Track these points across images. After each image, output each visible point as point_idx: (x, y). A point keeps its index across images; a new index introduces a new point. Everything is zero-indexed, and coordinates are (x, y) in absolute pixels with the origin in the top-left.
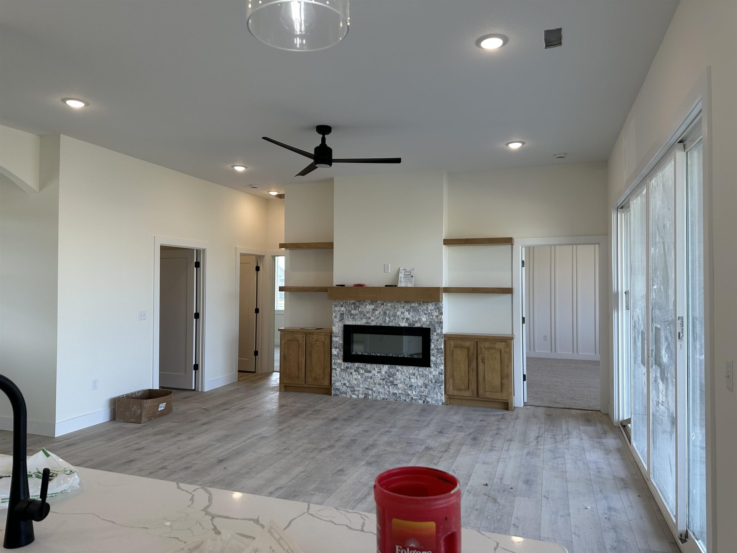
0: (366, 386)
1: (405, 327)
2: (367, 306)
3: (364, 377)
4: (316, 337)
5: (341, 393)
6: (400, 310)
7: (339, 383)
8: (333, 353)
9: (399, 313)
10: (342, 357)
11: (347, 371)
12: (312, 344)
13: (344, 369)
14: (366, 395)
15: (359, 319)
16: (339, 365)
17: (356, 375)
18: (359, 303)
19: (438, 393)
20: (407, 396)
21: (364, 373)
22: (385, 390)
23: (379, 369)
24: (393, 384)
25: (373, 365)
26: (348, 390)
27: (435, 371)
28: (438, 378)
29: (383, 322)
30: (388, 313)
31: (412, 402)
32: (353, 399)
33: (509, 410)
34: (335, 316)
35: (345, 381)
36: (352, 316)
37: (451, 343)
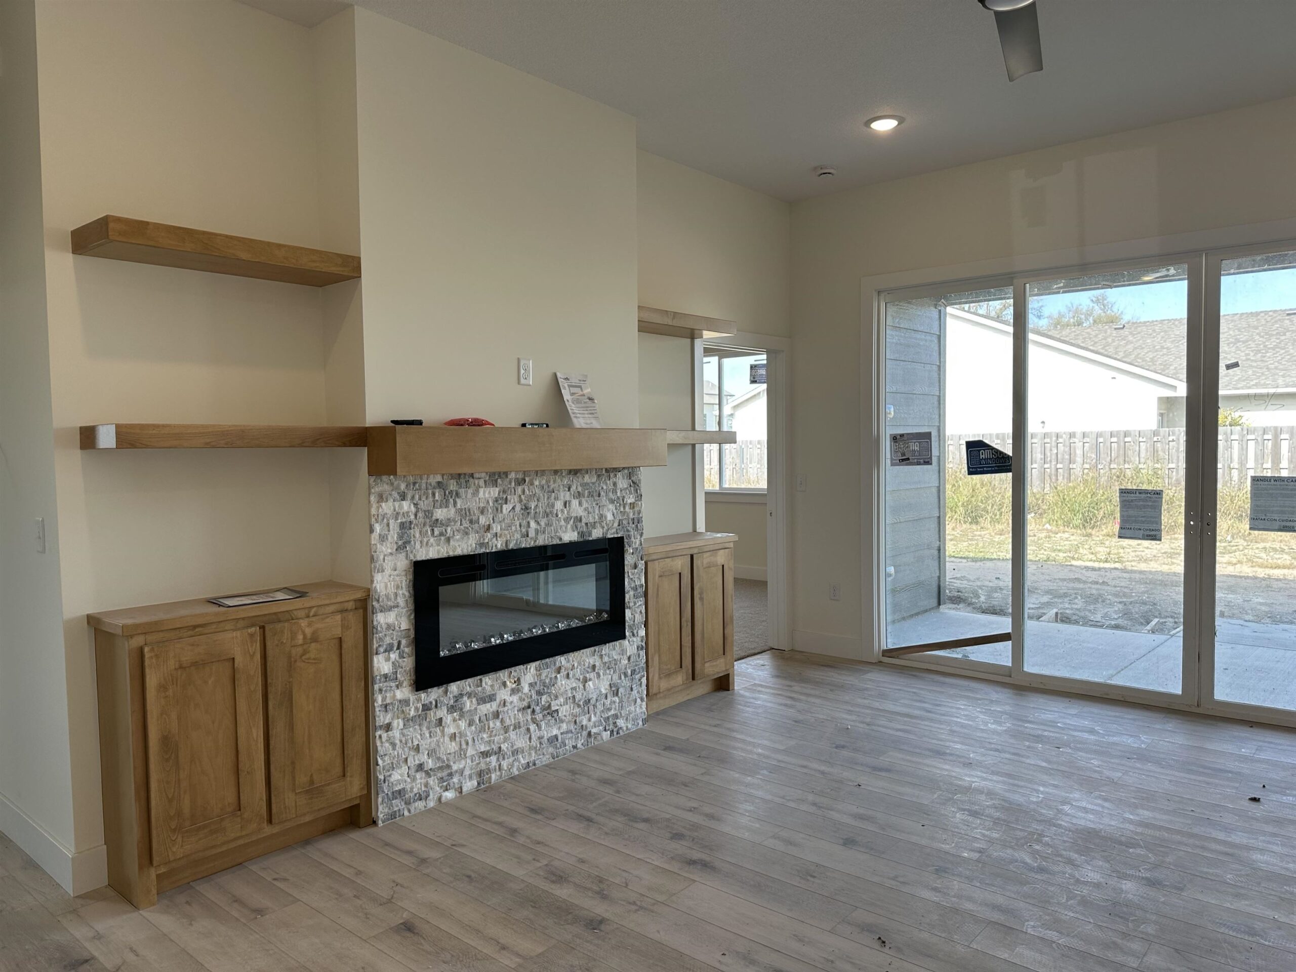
0: (483, 748)
1: (571, 544)
2: (481, 491)
3: (478, 722)
4: (310, 625)
5: (408, 803)
6: (560, 495)
7: (403, 768)
8: (376, 673)
9: (559, 505)
10: (410, 676)
11: (424, 721)
12: (293, 659)
13: (415, 716)
14: (484, 776)
15: (458, 537)
16: (397, 709)
17: (452, 723)
18: (457, 482)
19: (636, 699)
20: (578, 733)
21: (476, 709)
22: (530, 738)
23: (515, 682)
24: (548, 713)
25: (501, 675)
26: (432, 781)
27: (631, 645)
28: (637, 661)
29: (523, 536)
30: (533, 508)
31: (589, 744)
32: (448, 804)
33: (731, 689)
34: (383, 533)
35: (421, 755)
36: (436, 527)
37: (656, 568)
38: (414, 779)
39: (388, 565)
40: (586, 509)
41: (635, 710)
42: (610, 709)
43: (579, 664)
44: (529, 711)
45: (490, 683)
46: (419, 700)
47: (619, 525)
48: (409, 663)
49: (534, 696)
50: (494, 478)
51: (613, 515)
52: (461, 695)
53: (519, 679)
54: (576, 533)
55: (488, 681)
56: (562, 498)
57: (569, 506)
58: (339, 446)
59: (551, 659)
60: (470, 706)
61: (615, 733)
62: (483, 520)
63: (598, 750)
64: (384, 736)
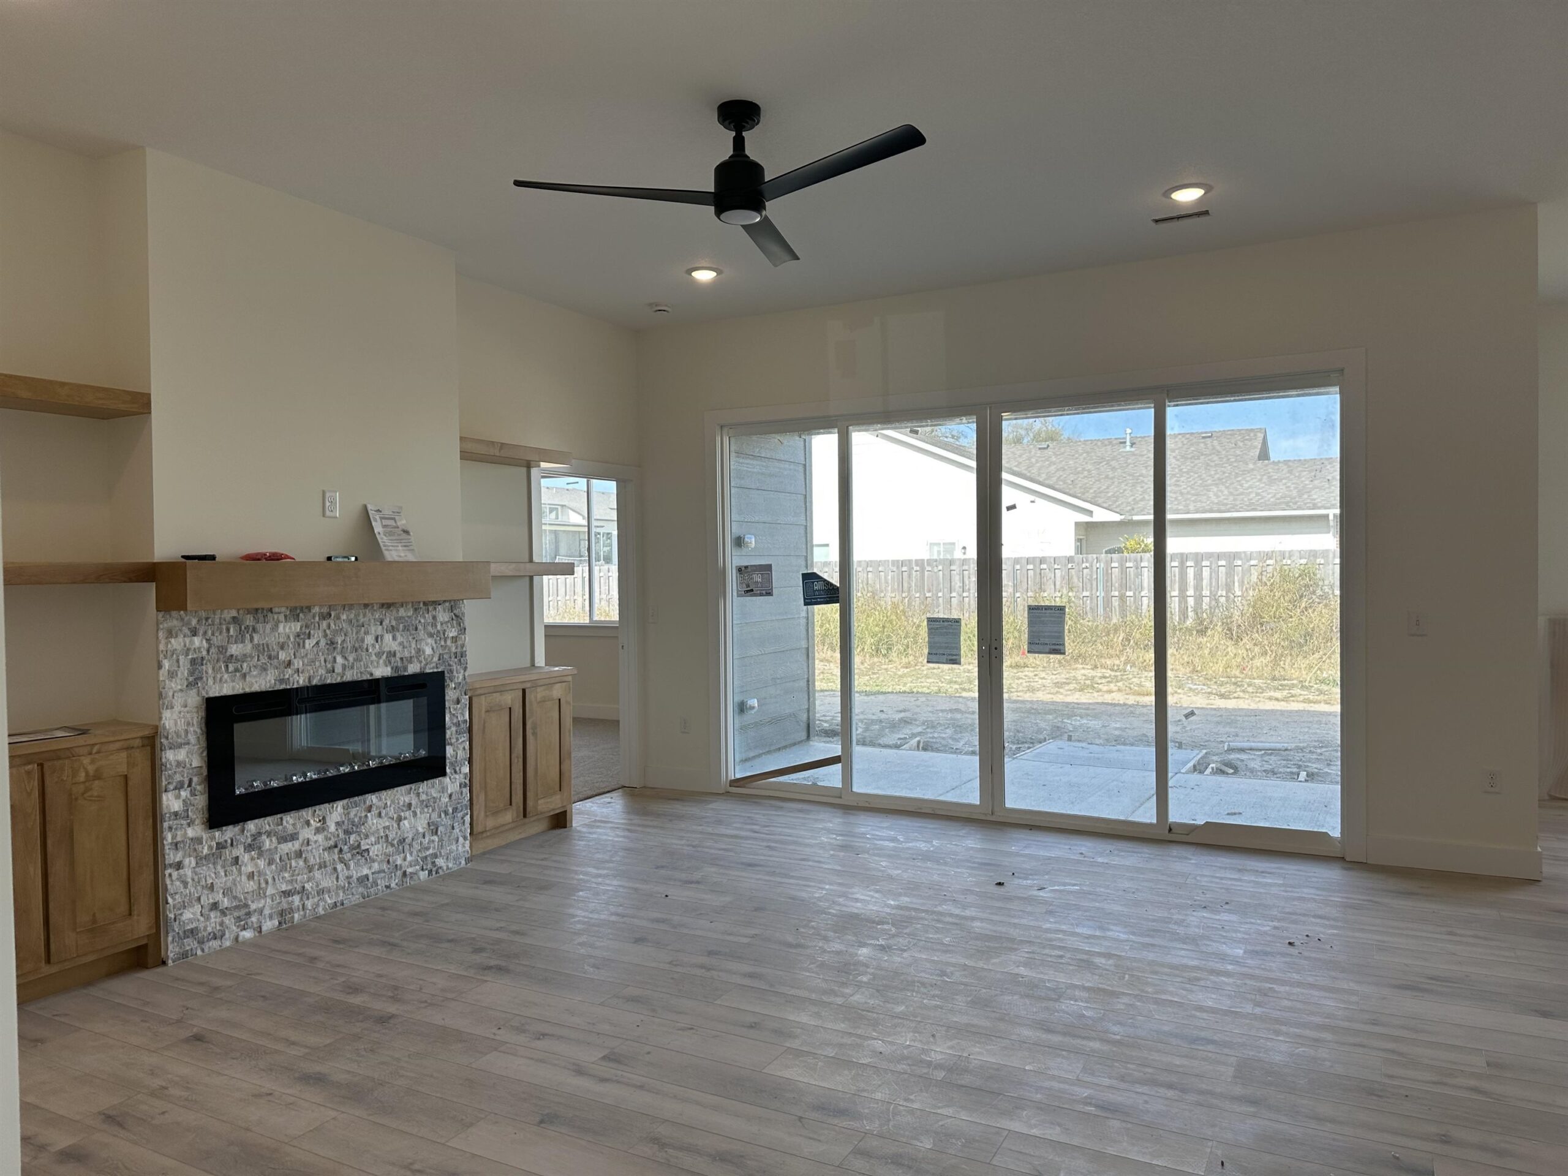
0: (284, 887)
1: (384, 679)
2: (281, 627)
3: (278, 860)
4: (93, 762)
5: (201, 942)
6: (371, 629)
7: (196, 907)
8: (165, 810)
9: (369, 640)
10: (203, 814)
11: (219, 860)
12: (73, 797)
13: (209, 854)
14: (286, 915)
15: (255, 673)
16: (189, 847)
17: (250, 861)
18: (254, 617)
19: (458, 838)
20: (392, 873)
21: (276, 848)
22: (337, 878)
23: (320, 821)
24: (358, 853)
25: (304, 813)
26: (227, 920)
27: (452, 782)
28: (459, 799)
29: (328, 672)
30: (339, 642)
31: (405, 884)
32: (245, 943)
33: (568, 826)
34: (172, 669)
35: (215, 894)
36: (231, 663)
37: (481, 704)
38: (208, 918)
39: (178, 702)
40: (401, 644)
41: (457, 849)
42: (428, 849)
43: (393, 802)
44: (336, 850)
45: (291, 821)
46: (213, 838)
47: (439, 660)
48: (201, 801)
49: (342, 835)
50: (295, 613)
51: (433, 649)
52: (260, 834)
53: (324, 818)
54: (389, 669)
55: (289, 820)
56: (373, 632)
57: (382, 640)
58: (125, 582)
59: (360, 797)
60: (270, 845)
61: (434, 873)
62: (282, 656)
63: (412, 889)
64: (175, 874)
